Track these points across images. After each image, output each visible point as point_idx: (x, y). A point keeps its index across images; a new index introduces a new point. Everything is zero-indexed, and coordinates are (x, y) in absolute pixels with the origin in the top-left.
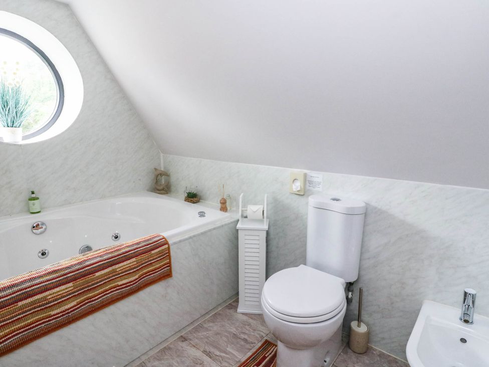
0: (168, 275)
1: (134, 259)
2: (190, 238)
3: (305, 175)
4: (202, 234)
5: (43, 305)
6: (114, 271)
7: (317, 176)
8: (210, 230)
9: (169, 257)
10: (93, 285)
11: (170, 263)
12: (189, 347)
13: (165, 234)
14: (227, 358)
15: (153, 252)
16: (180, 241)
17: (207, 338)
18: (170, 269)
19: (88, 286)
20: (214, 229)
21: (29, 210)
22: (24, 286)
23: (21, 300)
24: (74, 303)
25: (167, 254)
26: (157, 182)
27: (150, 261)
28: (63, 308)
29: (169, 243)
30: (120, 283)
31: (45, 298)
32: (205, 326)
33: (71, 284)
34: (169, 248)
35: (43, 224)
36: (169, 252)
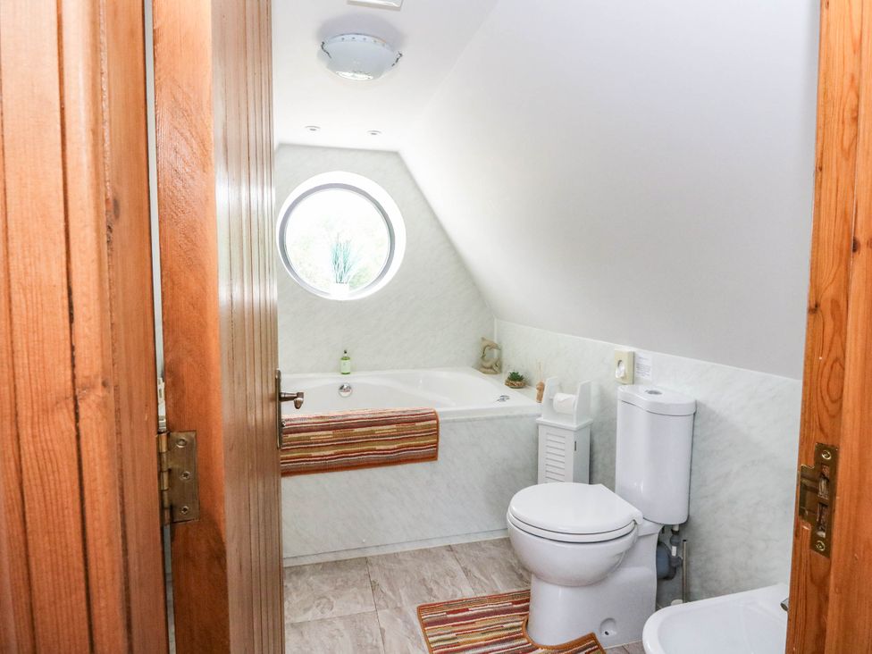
0: (433, 457)
1: (394, 426)
2: (469, 420)
3: (634, 355)
4: (488, 419)
5: (306, 444)
6: (372, 432)
7: (647, 358)
8: (499, 418)
9: (437, 434)
10: (350, 440)
11: (437, 443)
12: (450, 558)
13: (438, 410)
14: (486, 584)
15: (417, 424)
16: (454, 421)
17: (477, 557)
18: (437, 450)
19: (346, 440)
20: (507, 417)
21: (340, 370)
22: (295, 422)
23: (291, 433)
24: (332, 452)
25: (434, 432)
26: (483, 357)
27: (414, 433)
28: (322, 453)
29: (440, 419)
30: (378, 448)
31: (308, 438)
32: (483, 546)
33: (331, 432)
34: (437, 425)
35: (349, 388)
36: (438, 430)
